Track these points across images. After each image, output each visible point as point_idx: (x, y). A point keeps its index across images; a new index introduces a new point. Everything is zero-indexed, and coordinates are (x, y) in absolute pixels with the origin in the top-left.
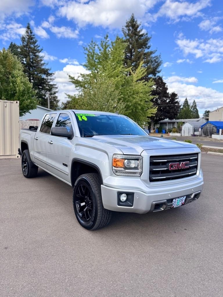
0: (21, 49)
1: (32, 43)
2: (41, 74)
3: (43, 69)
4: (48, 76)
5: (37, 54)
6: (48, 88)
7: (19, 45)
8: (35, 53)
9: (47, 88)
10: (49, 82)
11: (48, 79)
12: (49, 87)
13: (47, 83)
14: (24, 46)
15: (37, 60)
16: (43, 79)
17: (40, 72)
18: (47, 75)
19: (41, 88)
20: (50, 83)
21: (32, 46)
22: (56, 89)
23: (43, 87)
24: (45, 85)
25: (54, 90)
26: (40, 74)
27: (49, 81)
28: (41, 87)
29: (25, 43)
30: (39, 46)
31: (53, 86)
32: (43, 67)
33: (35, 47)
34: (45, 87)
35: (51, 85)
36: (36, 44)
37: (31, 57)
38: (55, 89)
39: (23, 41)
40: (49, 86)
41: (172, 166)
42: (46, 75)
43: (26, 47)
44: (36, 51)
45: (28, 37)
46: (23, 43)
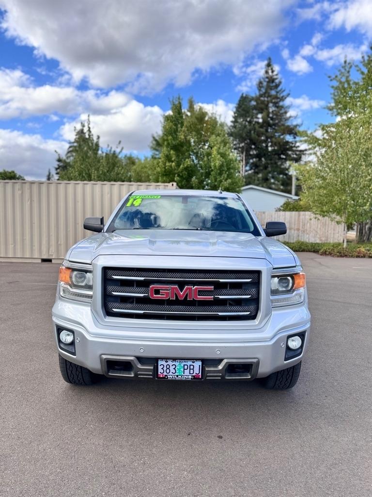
0: (256, 101)
1: (273, 88)
2: (284, 135)
3: (288, 126)
4: (297, 137)
5: (281, 104)
6: (295, 156)
7: (254, 95)
8: (277, 103)
9: (294, 158)
10: (298, 147)
11: (296, 142)
12: (296, 154)
13: (294, 149)
14: (261, 96)
15: (279, 114)
16: (287, 142)
17: (282, 132)
18: (295, 136)
19: (283, 159)
20: (300, 149)
21: (273, 93)
22: (309, 157)
23: (287, 155)
24: (290, 153)
25: (305, 159)
26: (282, 135)
27: (298, 144)
28: (284, 157)
29: (263, 90)
30: (284, 91)
31: (305, 152)
32: (289, 123)
33: (277, 92)
34: (290, 156)
35: (301, 151)
36: (279, 88)
37: (271, 110)
38: (307, 156)
39: (259, 88)
40: (298, 153)
41: (157, 292)
42: (293, 136)
43: (263, 96)
44: (279, 100)
45: (267, 80)
46: (260, 90)
